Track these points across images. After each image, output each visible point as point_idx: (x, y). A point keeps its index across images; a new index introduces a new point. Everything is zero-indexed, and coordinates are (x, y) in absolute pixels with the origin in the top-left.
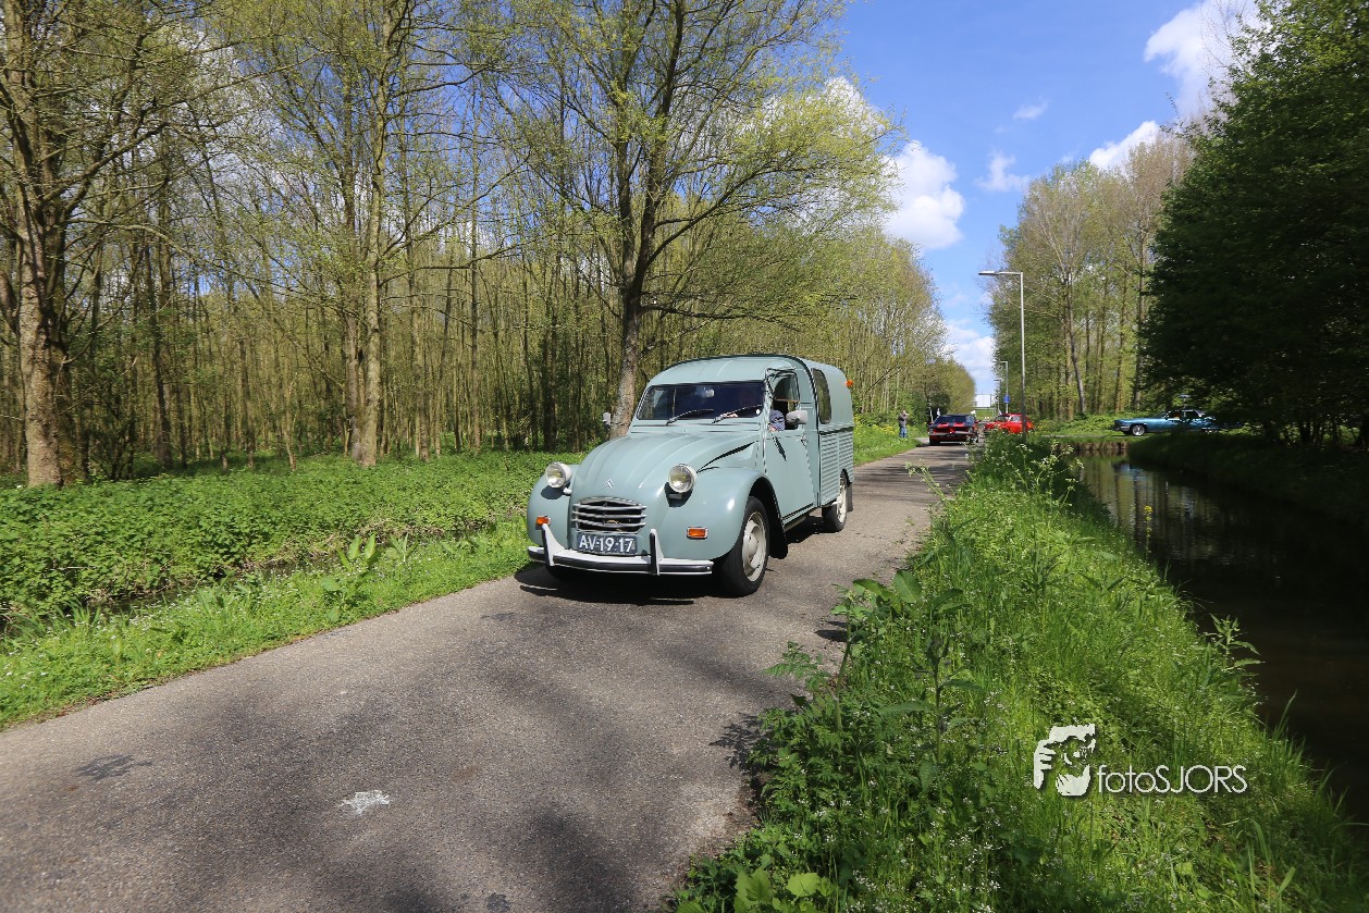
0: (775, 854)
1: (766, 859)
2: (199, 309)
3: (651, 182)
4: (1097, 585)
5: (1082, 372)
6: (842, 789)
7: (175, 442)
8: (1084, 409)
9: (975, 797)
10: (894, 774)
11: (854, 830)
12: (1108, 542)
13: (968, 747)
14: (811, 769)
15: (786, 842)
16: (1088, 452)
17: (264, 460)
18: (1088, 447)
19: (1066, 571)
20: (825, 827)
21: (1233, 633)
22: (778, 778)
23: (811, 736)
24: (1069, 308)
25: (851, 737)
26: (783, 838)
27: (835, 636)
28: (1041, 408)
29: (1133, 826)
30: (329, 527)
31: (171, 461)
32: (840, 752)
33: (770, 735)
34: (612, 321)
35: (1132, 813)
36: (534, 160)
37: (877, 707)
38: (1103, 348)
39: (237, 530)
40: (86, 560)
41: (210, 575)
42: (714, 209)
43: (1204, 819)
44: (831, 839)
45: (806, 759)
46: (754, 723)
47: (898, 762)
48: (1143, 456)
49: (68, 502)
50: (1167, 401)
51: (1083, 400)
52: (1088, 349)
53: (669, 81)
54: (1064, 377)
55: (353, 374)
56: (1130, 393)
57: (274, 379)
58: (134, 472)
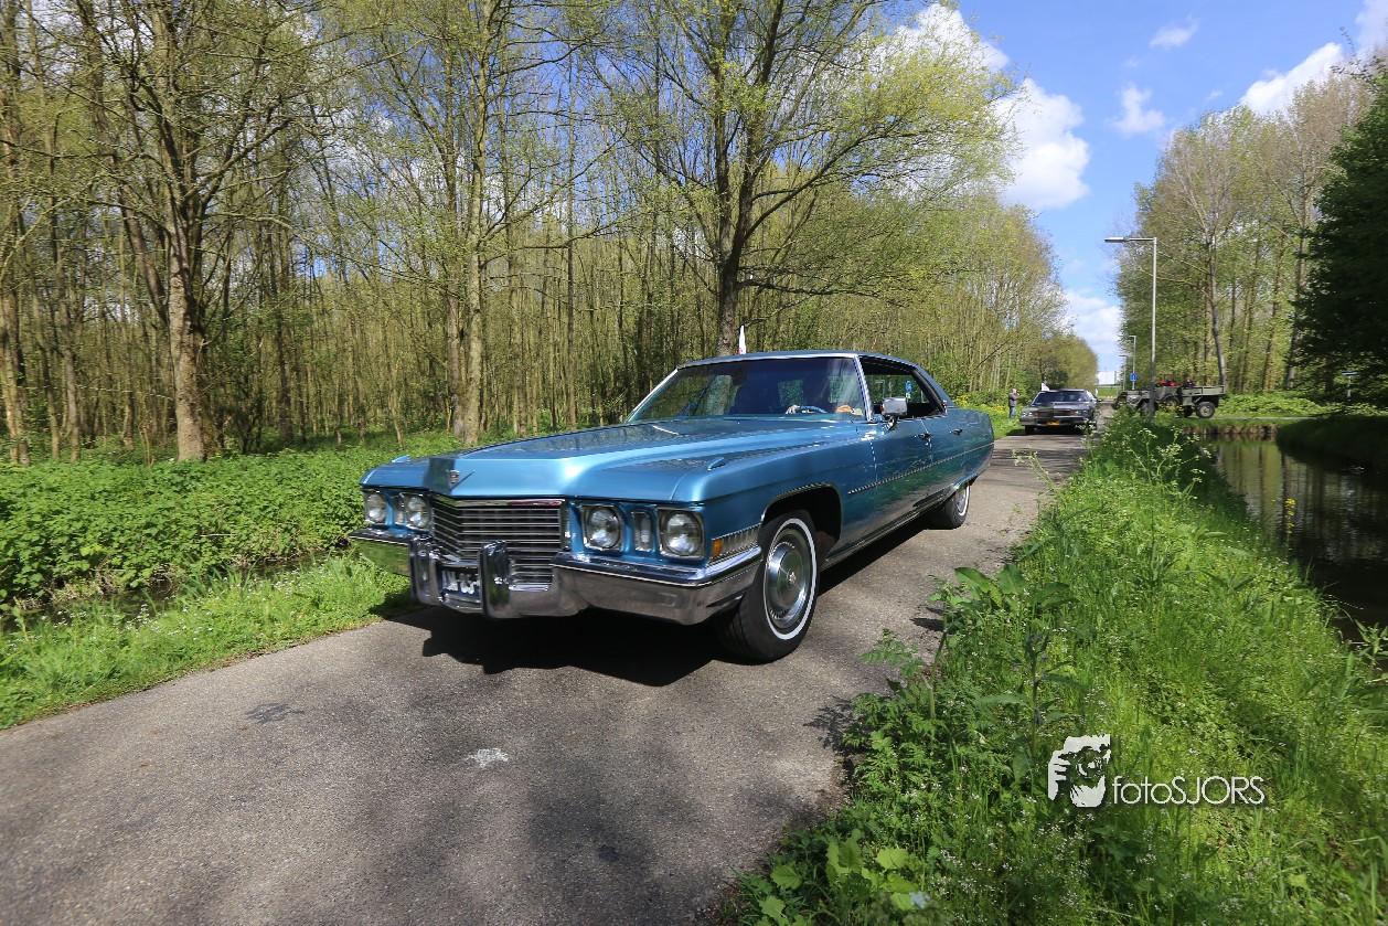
3: (750, 153)
4: (1221, 582)
5: (1224, 347)
6: (934, 773)
7: (296, 419)
10: (986, 763)
12: (1242, 538)
14: (903, 753)
16: (1227, 436)
17: (374, 436)
18: (1227, 430)
19: (1188, 568)
20: (916, 808)
22: (869, 760)
23: (904, 722)
24: (1211, 275)
25: (944, 725)
27: (933, 626)
31: (292, 436)
33: (863, 719)
34: (709, 297)
36: (631, 136)
37: (972, 697)
38: (1251, 320)
43: (1326, 834)
45: (898, 744)
46: (847, 707)
47: (991, 751)
48: (1294, 441)
49: (211, 475)
50: (1327, 376)
51: (1225, 377)
52: (1233, 320)
53: (770, 46)
54: (1202, 351)
55: (455, 354)
56: (1282, 372)
57: (382, 358)
58: (262, 446)
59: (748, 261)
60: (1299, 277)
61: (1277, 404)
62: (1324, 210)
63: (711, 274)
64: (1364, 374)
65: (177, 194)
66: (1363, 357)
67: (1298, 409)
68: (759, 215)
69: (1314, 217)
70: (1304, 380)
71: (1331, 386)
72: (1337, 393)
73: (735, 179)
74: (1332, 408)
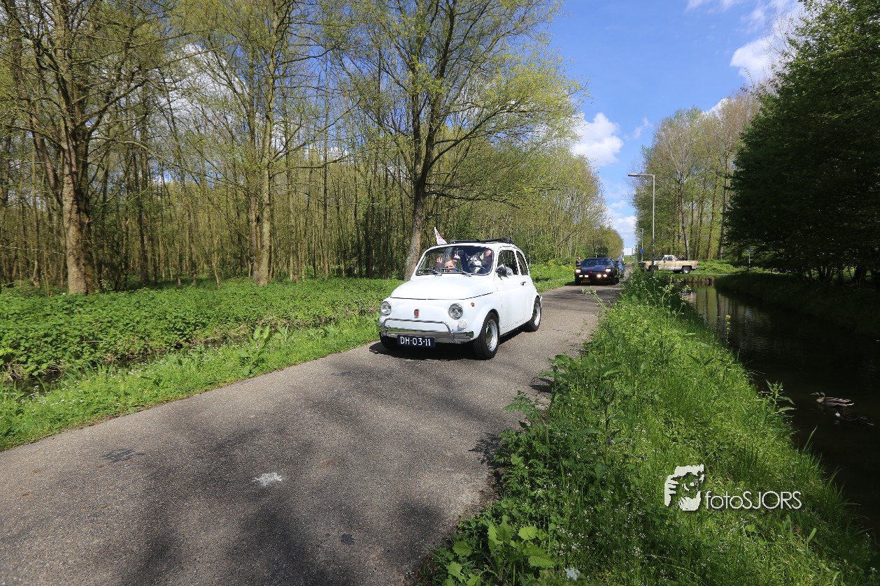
2: (164, 191)
3: (432, 117)
4: (697, 361)
5: (688, 235)
7: (151, 268)
12: (704, 336)
17: (202, 280)
21: (779, 391)
24: (681, 197)
27: (543, 389)
30: (240, 320)
31: (148, 280)
34: (407, 201)
36: (363, 103)
38: (701, 222)
39: (188, 321)
40: (102, 337)
41: (172, 347)
42: (469, 134)
46: (496, 439)
48: (724, 286)
49: (91, 303)
50: (739, 253)
51: (689, 252)
52: (692, 221)
53: (445, 56)
54: (677, 238)
55: (254, 231)
56: (717, 249)
57: (208, 233)
58: (128, 287)
59: (431, 180)
60: (724, 199)
61: (714, 267)
62: (736, 163)
63: (408, 186)
64: (757, 251)
65: (69, 124)
66: (757, 242)
67: (724, 269)
68: (437, 155)
69: (732, 168)
70: (728, 254)
71: (740, 257)
72: (744, 261)
73: (424, 131)
74: (742, 269)
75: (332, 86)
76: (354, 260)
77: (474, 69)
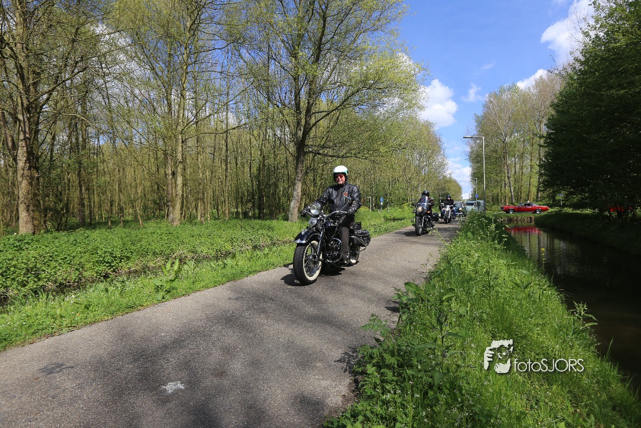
0: (365, 416)
1: (361, 418)
2: (99, 151)
3: (310, 94)
4: (518, 286)
5: (512, 183)
6: (397, 385)
7: (87, 212)
8: (514, 200)
9: (460, 390)
10: (421, 378)
11: (402, 405)
12: (525, 265)
13: (456, 365)
14: (382, 374)
15: (370, 410)
16: (515, 221)
17: (128, 222)
18: (515, 219)
19: (504, 279)
20: (389, 403)
21: (584, 310)
22: (366, 379)
23: (383, 359)
24: (506, 153)
25: (401, 360)
26: (369, 408)
27: (395, 310)
28: (493, 200)
29: (536, 404)
30: (157, 254)
31: (84, 222)
32: (396, 366)
33: (363, 357)
34: (291, 159)
35: (536, 397)
36: (256, 84)
37: (413, 345)
38: (522, 173)
39: (114, 255)
40: (44, 269)
41: (102, 276)
42: (339, 107)
43: (571, 401)
44: (391, 409)
45: (380, 370)
46: (356, 351)
47: (423, 372)
48: (542, 223)
50: (553, 197)
51: (513, 196)
52: (515, 172)
53: (319, 47)
54: (503, 185)
55: (170, 182)
56: (536, 193)
57: (133, 184)
58: (68, 227)
59: (309, 142)
60: (540, 155)
62: (548, 127)
63: (292, 148)
64: (567, 195)
65: (25, 101)
66: (567, 188)
68: (314, 122)
69: (544, 130)
70: (544, 198)
71: (554, 201)
72: (557, 203)
73: (303, 104)
74: (556, 209)
75: (232, 70)
76: (250, 205)
77: (342, 57)
